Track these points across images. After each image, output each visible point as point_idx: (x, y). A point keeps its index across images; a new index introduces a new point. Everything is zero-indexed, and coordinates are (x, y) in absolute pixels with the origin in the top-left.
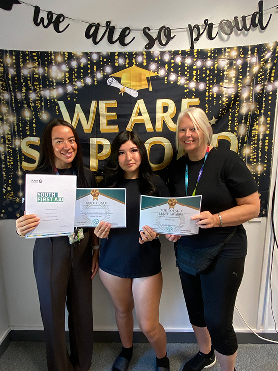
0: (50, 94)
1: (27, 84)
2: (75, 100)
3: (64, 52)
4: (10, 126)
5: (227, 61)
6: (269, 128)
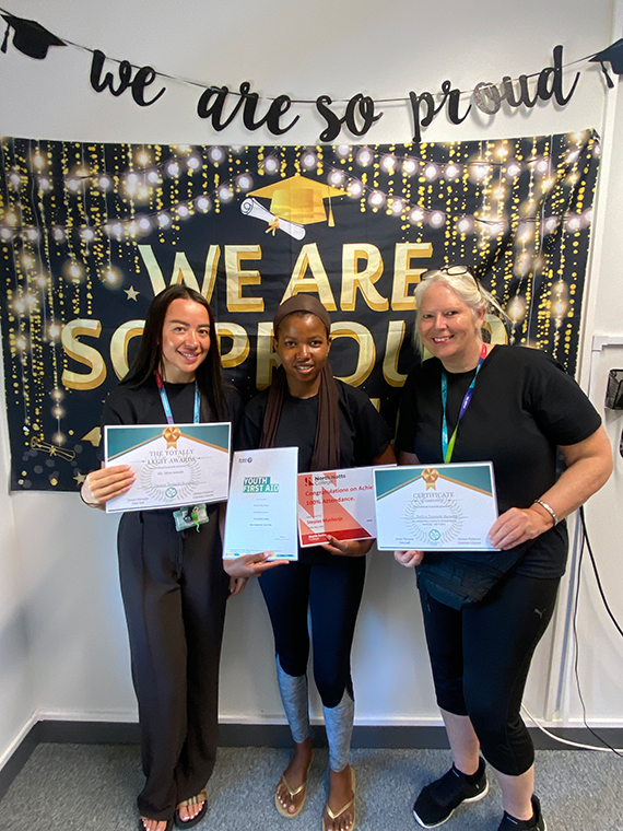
0: (124, 230)
1: (76, 209)
2: (174, 243)
3: (153, 146)
4: (39, 297)
5: (489, 169)
6: (573, 305)
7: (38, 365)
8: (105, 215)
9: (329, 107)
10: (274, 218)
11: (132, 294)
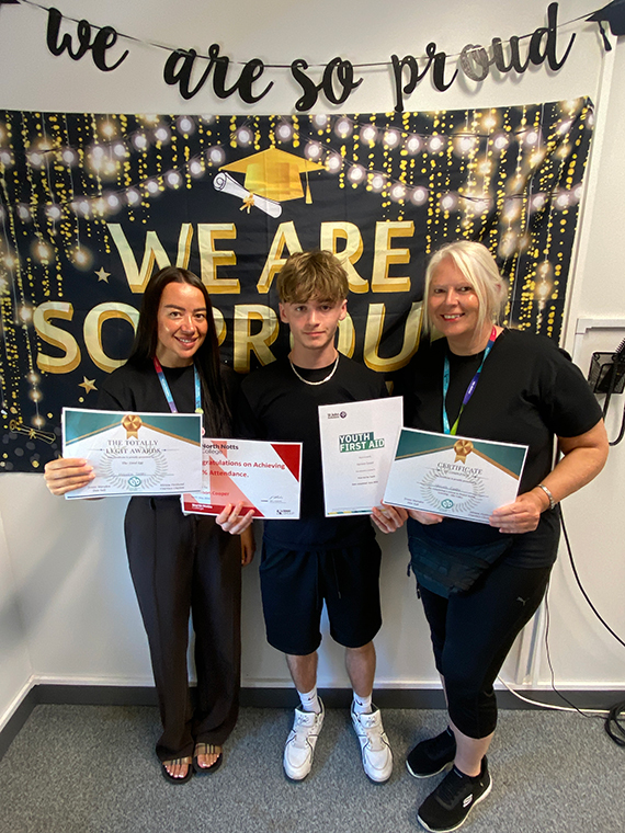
0: (91, 208)
1: (40, 185)
2: (144, 221)
3: (118, 116)
4: (8, 278)
5: (475, 141)
6: (557, 287)
7: (12, 348)
8: (71, 191)
9: (305, 72)
10: (248, 194)
11: (103, 275)
